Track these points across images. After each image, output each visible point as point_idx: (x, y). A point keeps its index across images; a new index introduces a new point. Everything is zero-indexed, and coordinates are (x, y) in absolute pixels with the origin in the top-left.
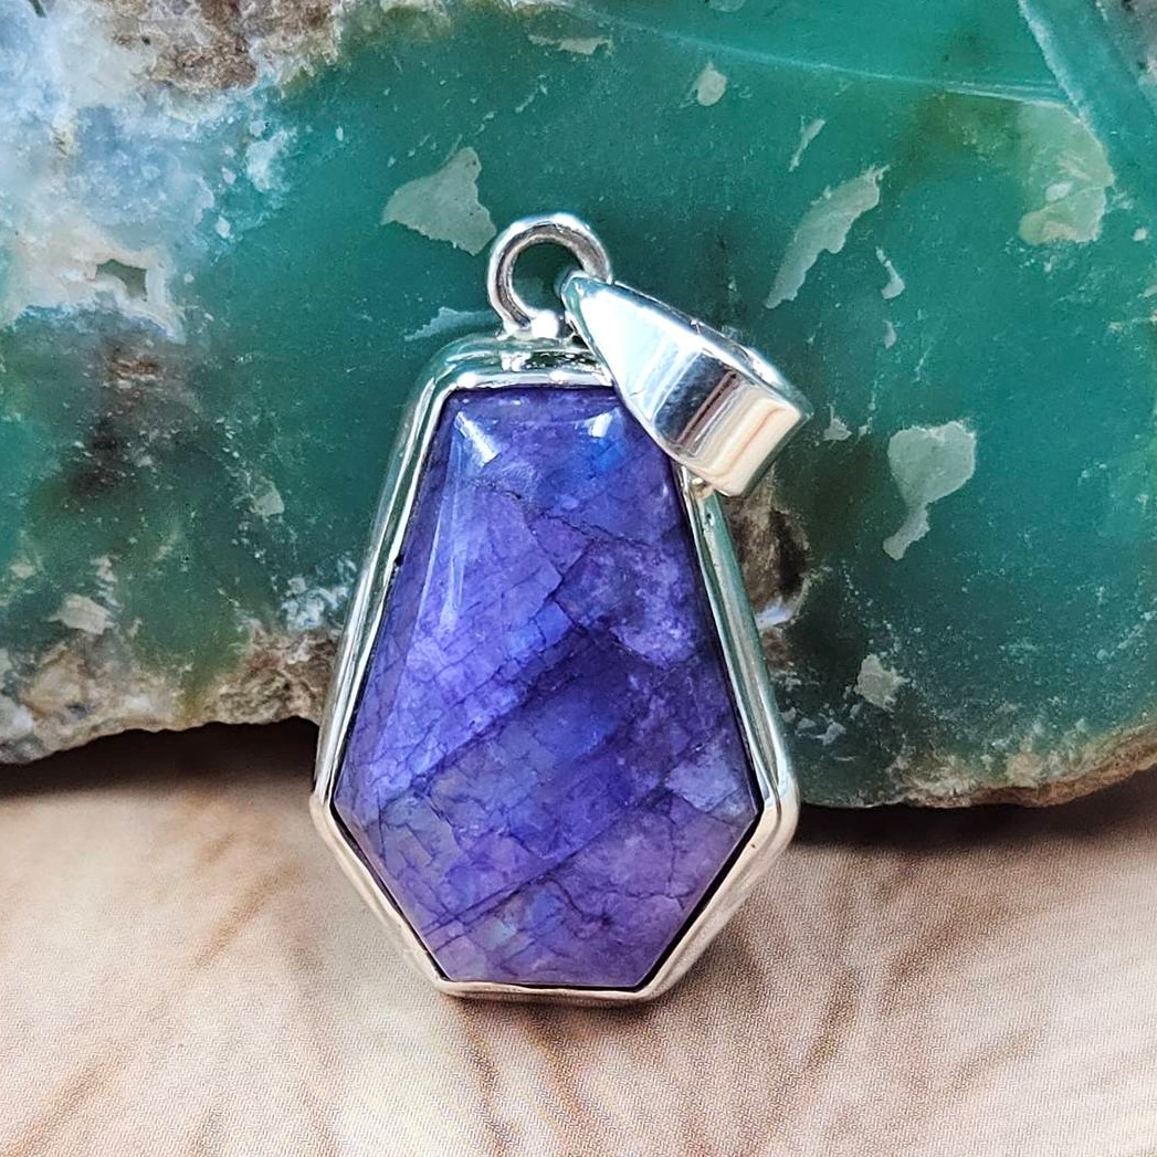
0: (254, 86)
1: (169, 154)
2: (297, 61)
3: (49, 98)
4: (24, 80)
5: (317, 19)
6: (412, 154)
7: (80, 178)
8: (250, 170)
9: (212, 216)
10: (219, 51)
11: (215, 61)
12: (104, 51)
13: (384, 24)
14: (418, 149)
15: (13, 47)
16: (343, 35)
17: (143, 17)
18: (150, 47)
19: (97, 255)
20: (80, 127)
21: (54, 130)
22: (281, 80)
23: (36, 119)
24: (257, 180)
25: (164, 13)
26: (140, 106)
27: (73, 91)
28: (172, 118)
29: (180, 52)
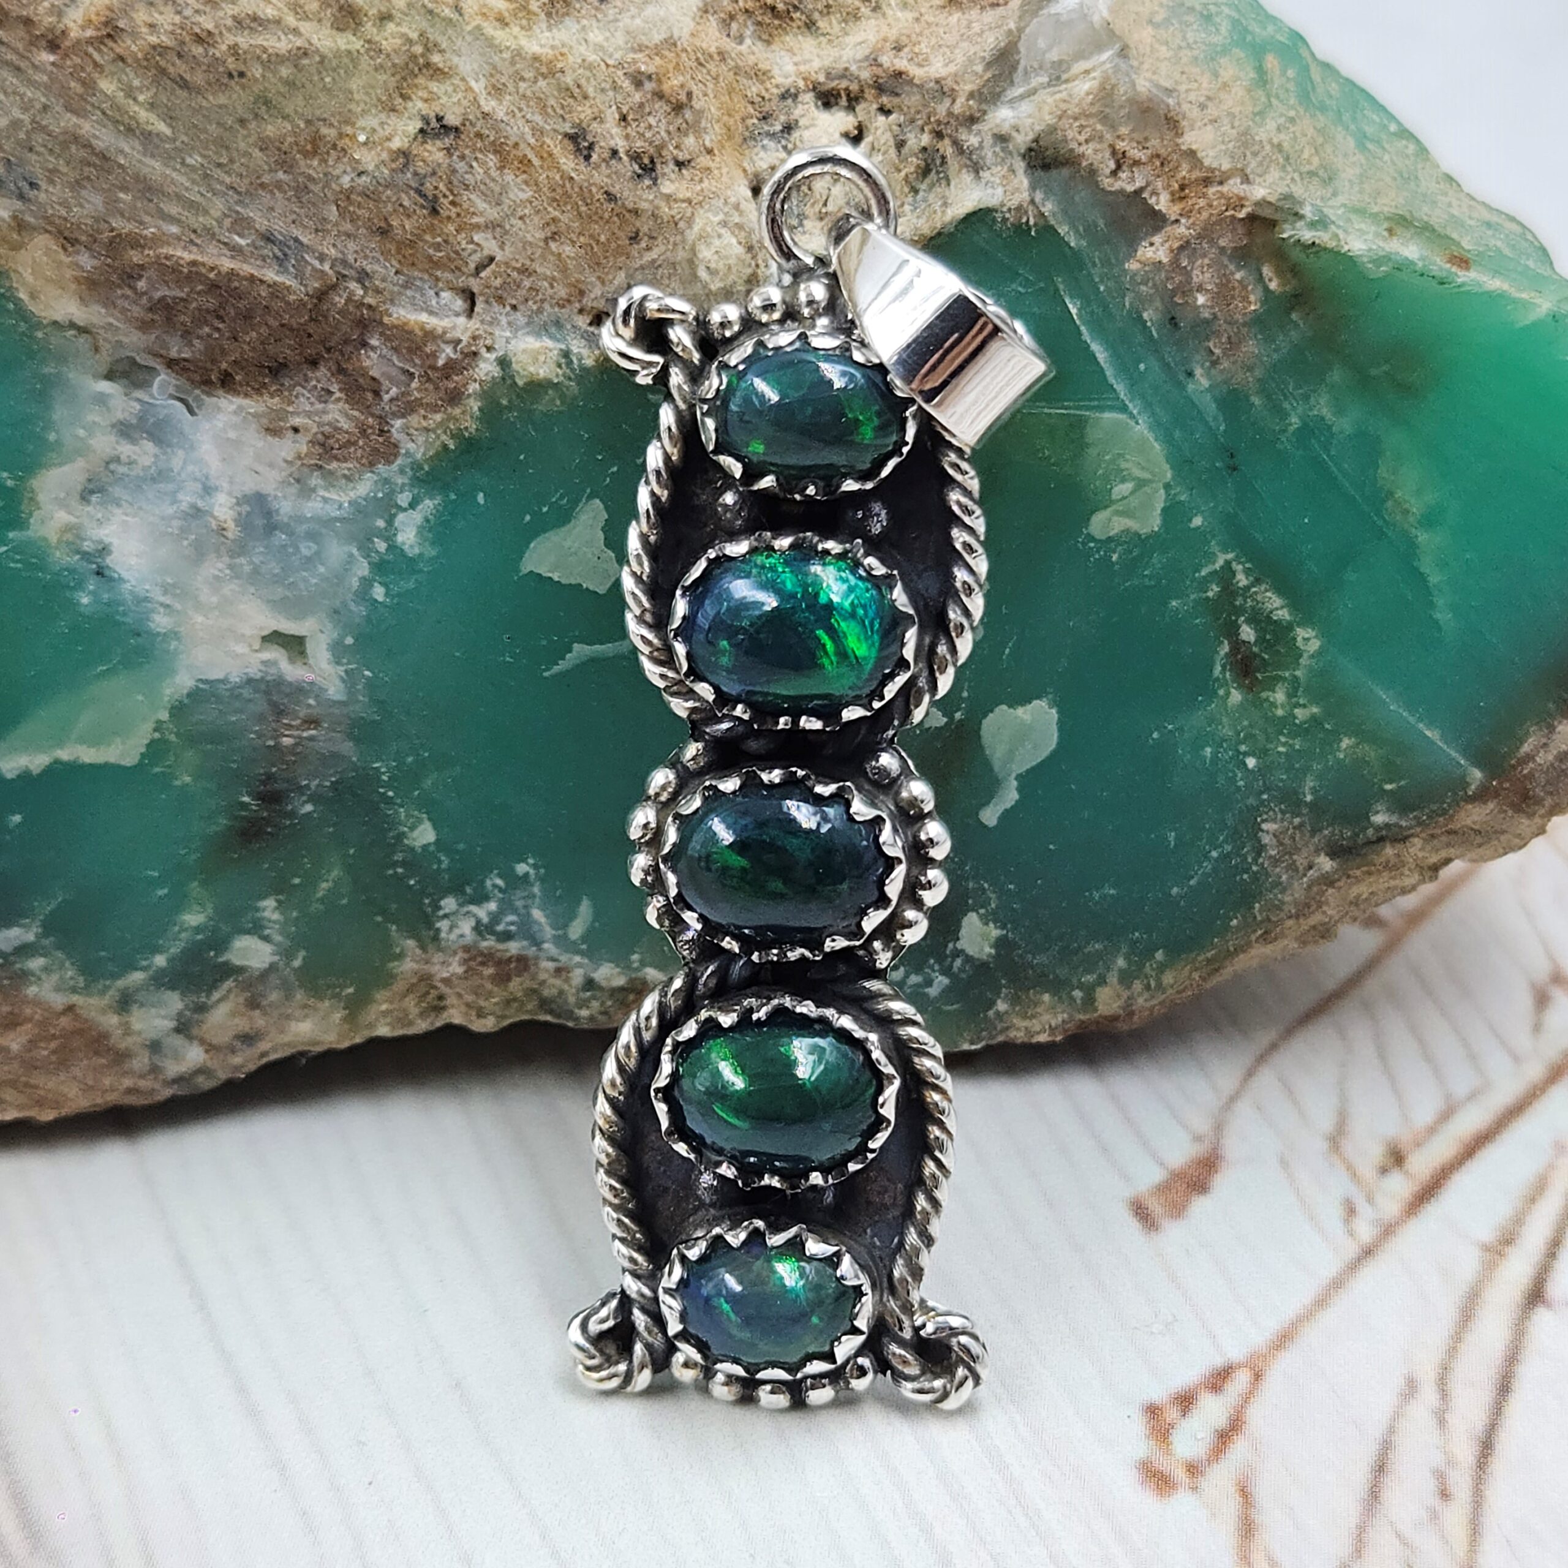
0: (399, 461)
1: (324, 531)
2: (438, 437)
3: (208, 490)
4: (183, 475)
5: (455, 397)
6: (545, 509)
7: (242, 560)
8: (400, 538)
9: (366, 584)
10: (363, 432)
11: (361, 443)
12: (256, 441)
13: (518, 396)
14: (551, 505)
15: (169, 446)
16: (480, 409)
17: (291, 409)
18: (299, 436)
19: (261, 628)
20: (240, 514)
21: (215, 518)
22: (424, 454)
23: (198, 510)
24: (406, 548)
25: (312, 404)
26: (294, 489)
27: (231, 483)
28: (323, 497)
29: (327, 437)
